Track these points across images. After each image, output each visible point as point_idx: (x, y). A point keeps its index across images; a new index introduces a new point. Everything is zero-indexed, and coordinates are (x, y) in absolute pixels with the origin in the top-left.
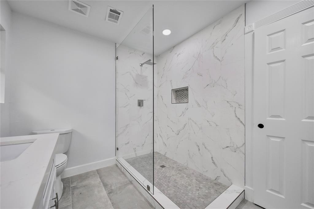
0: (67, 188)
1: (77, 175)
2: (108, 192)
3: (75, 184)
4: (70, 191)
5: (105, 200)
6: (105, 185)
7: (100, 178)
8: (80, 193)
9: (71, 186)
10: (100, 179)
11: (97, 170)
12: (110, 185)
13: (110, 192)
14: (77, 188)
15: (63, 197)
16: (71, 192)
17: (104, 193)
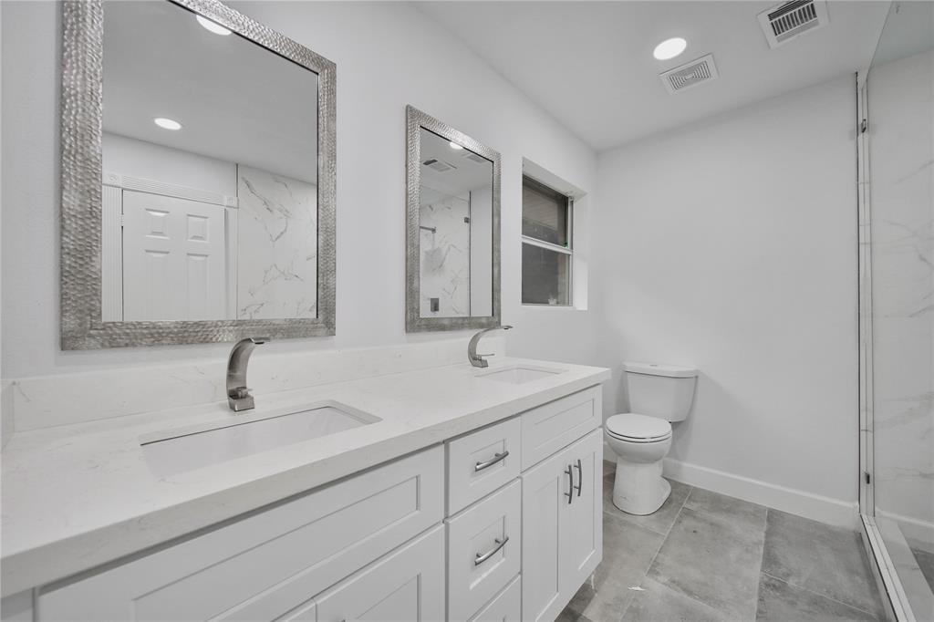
0: (674, 504)
1: (711, 492)
2: (766, 579)
3: (693, 506)
4: (677, 512)
5: (745, 588)
6: (770, 560)
7: (769, 534)
8: (694, 532)
9: (685, 505)
10: (766, 537)
11: (771, 512)
12: (784, 570)
13: (774, 586)
14: (695, 517)
15: (659, 513)
16: (677, 516)
17: (755, 573)
